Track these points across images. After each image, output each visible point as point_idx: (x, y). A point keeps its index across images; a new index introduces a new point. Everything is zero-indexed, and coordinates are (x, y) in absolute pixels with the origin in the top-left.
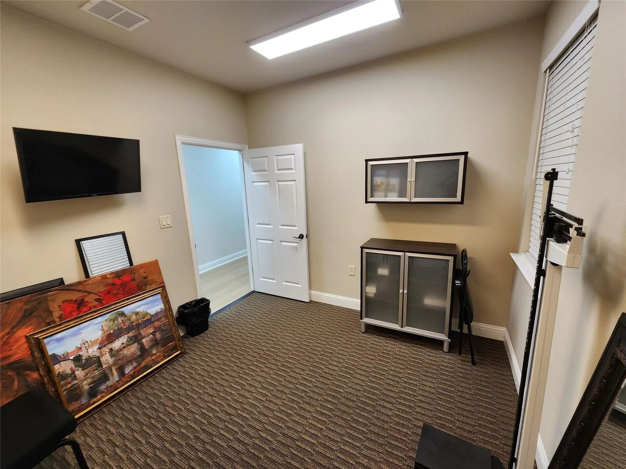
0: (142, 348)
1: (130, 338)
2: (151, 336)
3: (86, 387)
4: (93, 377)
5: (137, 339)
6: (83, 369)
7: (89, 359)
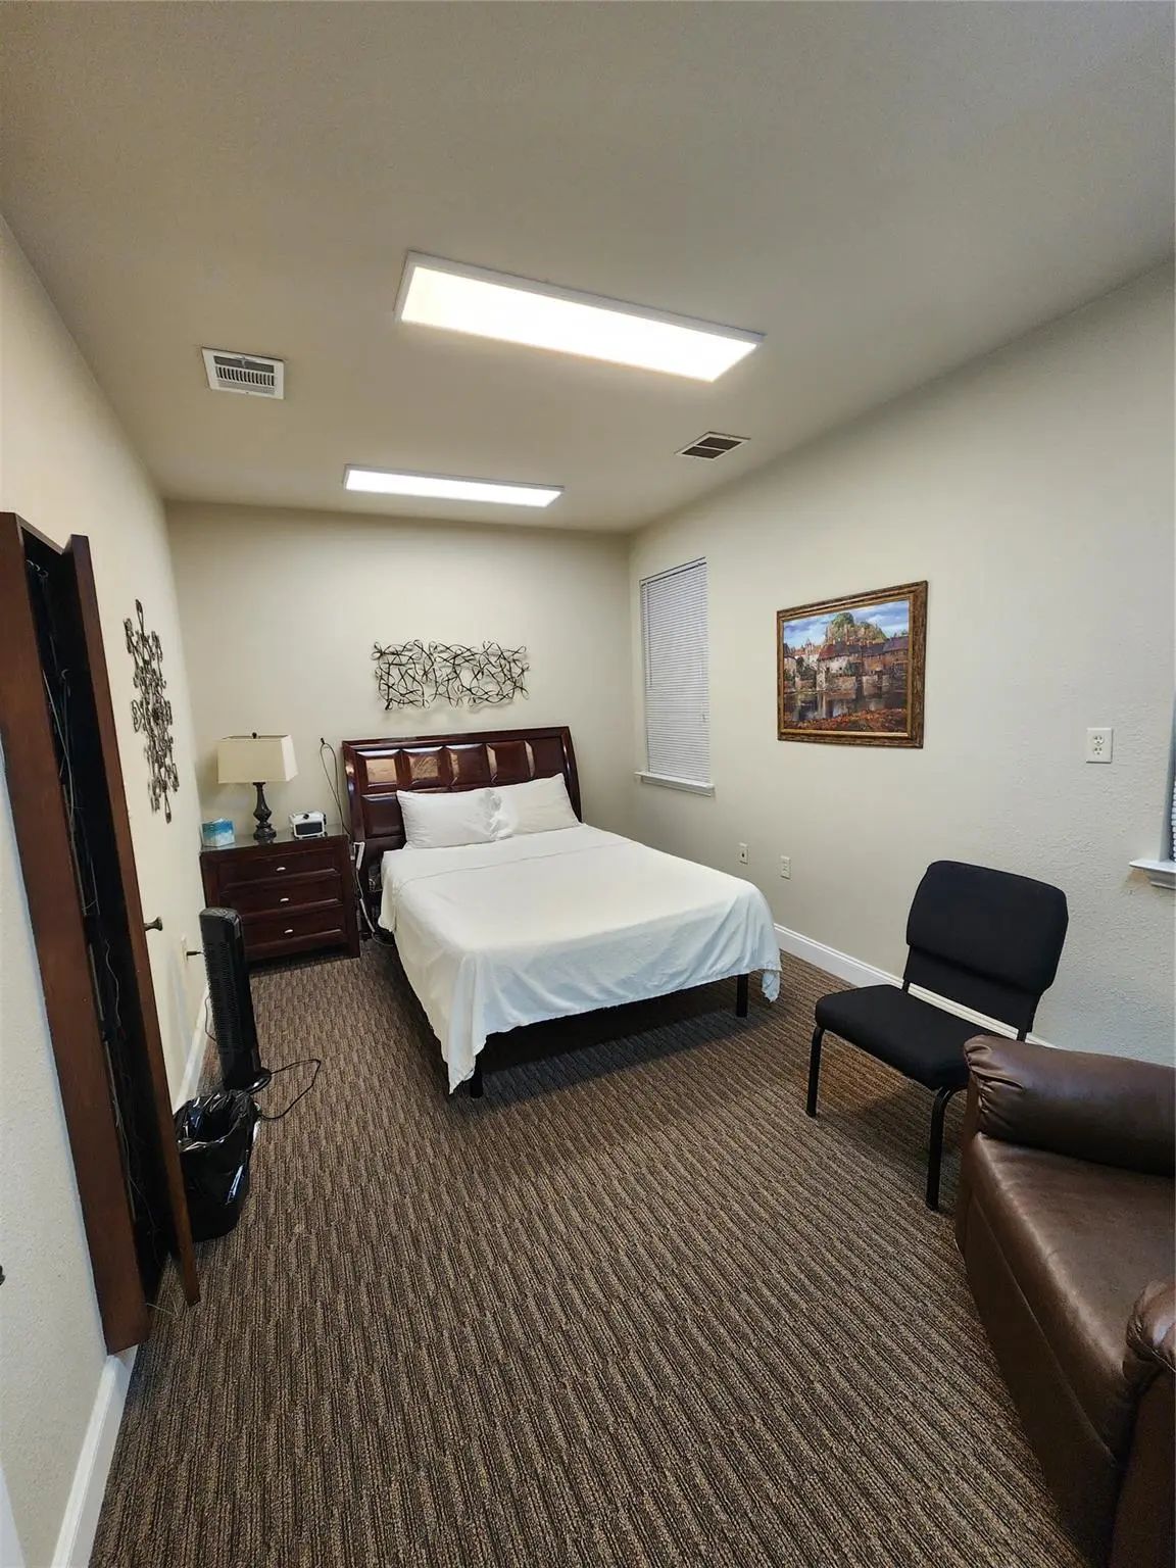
0: (859, 689)
1: (850, 665)
2: (876, 677)
3: (799, 704)
4: (806, 695)
5: (856, 670)
6: (802, 679)
7: (808, 668)
